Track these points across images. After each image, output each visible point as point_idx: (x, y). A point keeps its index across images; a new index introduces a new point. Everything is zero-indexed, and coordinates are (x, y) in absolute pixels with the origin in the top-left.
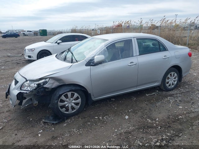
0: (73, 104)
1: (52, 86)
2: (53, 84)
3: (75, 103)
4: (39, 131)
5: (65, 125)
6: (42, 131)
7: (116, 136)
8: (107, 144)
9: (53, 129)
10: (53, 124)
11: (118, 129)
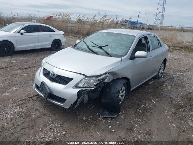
1: (109, 80)
2: (110, 78)
3: (121, 96)
4: (108, 128)
5: (123, 117)
6: (110, 126)
7: (170, 117)
8: (173, 125)
9: (118, 123)
10: (112, 118)
11: (166, 112)
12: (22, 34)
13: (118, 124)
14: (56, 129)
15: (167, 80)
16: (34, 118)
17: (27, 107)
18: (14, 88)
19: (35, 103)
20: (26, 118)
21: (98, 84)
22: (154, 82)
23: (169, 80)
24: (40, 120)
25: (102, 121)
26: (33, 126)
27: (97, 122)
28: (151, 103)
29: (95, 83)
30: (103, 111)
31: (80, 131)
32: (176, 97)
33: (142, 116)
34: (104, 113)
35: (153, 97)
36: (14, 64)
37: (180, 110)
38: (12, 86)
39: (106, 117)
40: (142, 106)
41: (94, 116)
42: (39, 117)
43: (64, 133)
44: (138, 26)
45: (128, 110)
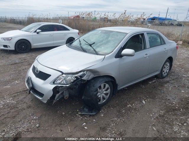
0: (104, 95)
1: (88, 78)
2: (89, 76)
3: (105, 94)
4: (82, 125)
5: (103, 115)
6: (85, 123)
7: (155, 120)
8: (154, 128)
9: (94, 120)
10: (90, 115)
11: (152, 114)
12: (38, 33)
13: (94, 122)
14: (33, 121)
15: (173, 79)
16: (20, 109)
17: (18, 100)
18: (17, 82)
19: (27, 96)
20: (13, 108)
21: (75, 81)
22: (155, 82)
23: (175, 80)
24: (24, 111)
25: (79, 117)
26: (15, 117)
27: (74, 118)
28: (140, 103)
29: (72, 80)
30: (84, 108)
31: (54, 125)
32: (173, 99)
33: (123, 116)
34: (84, 110)
35: (145, 97)
36: (27, 60)
37: (171, 113)
38: (15, 80)
39: (85, 114)
40: (128, 106)
41: (74, 112)
42: (24, 109)
43: (38, 125)
44: (166, 22)
45: (112, 108)
